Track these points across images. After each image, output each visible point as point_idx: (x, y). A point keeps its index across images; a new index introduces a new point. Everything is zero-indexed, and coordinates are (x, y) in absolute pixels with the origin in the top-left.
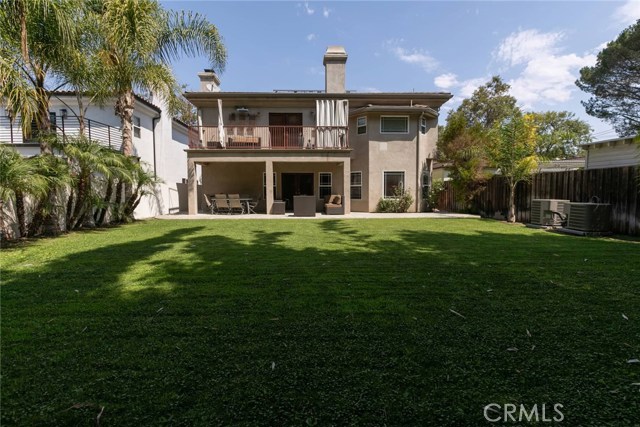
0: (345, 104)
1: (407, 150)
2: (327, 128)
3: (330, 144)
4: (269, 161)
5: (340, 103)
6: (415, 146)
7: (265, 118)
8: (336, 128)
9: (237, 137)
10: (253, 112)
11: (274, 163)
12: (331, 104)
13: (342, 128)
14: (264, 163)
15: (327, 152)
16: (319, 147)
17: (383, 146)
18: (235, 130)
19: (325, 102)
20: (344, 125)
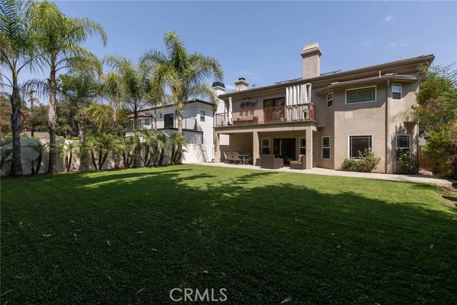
0: (308, 87)
1: (374, 116)
2: (294, 106)
3: (296, 118)
4: (255, 131)
5: (304, 86)
6: (384, 112)
7: (261, 103)
8: (300, 105)
9: (244, 117)
10: (253, 101)
11: (258, 133)
12: (297, 89)
13: (305, 105)
14: (252, 133)
15: (294, 124)
16: (289, 120)
17: (349, 115)
18: (244, 113)
19: (292, 88)
20: (307, 102)
